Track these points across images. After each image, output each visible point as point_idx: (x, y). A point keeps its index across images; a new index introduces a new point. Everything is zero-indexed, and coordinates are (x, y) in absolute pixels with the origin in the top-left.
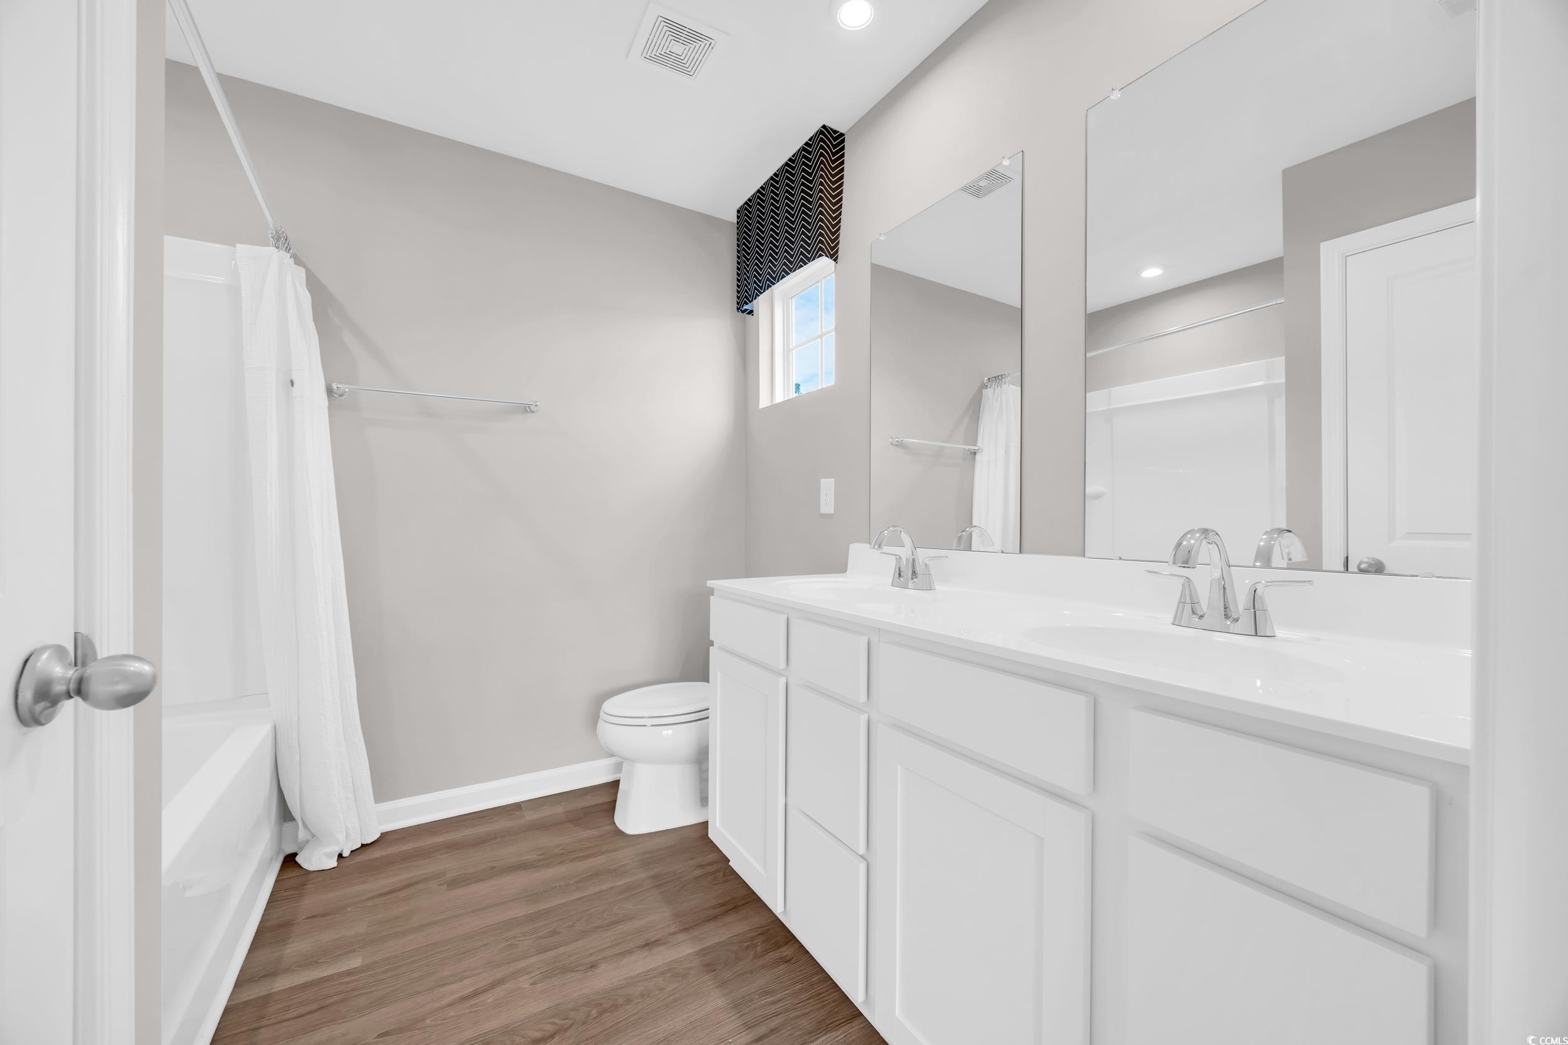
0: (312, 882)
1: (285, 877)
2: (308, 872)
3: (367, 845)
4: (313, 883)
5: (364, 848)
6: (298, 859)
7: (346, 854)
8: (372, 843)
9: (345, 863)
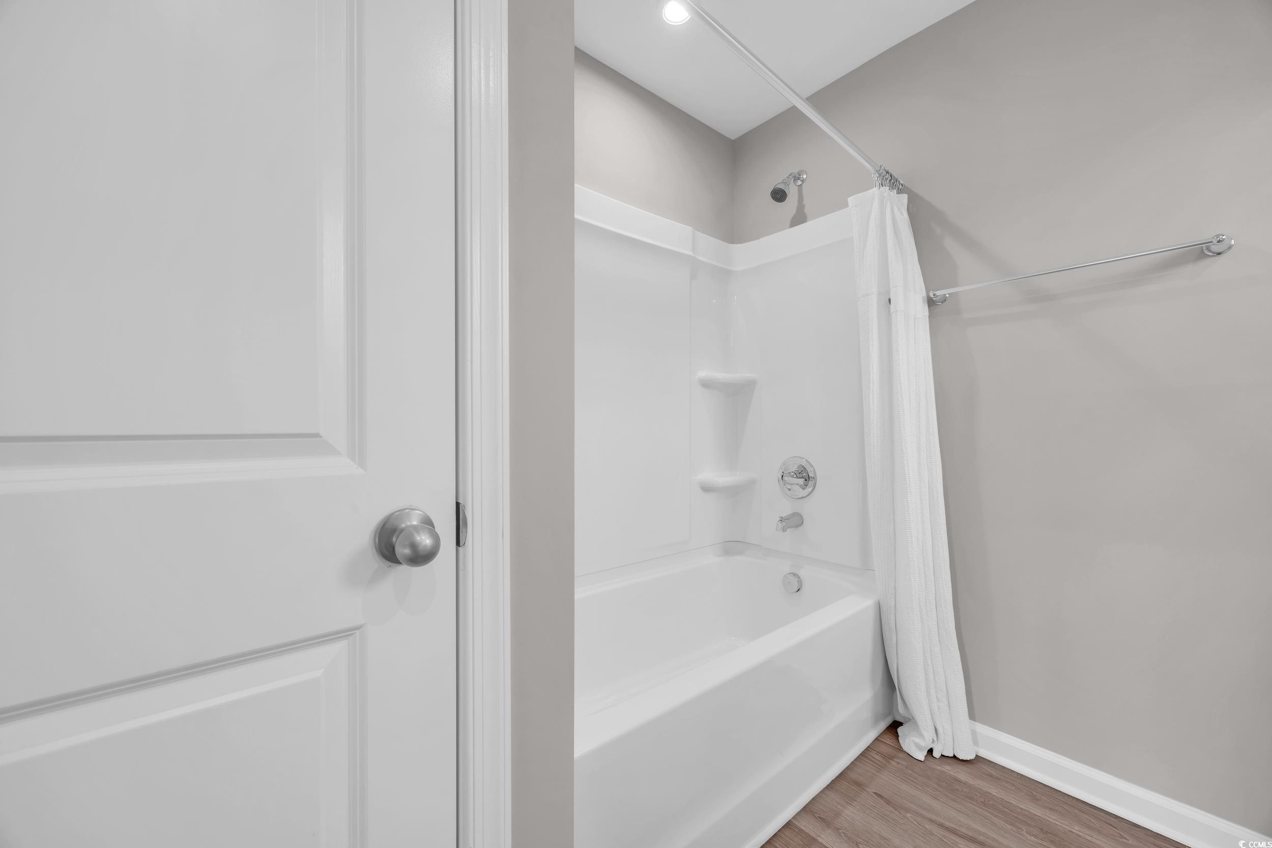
0: (898, 761)
1: (884, 740)
2: (900, 749)
3: (958, 759)
4: (898, 763)
5: (954, 760)
6: (900, 730)
7: (936, 754)
8: (962, 760)
9: (931, 763)
